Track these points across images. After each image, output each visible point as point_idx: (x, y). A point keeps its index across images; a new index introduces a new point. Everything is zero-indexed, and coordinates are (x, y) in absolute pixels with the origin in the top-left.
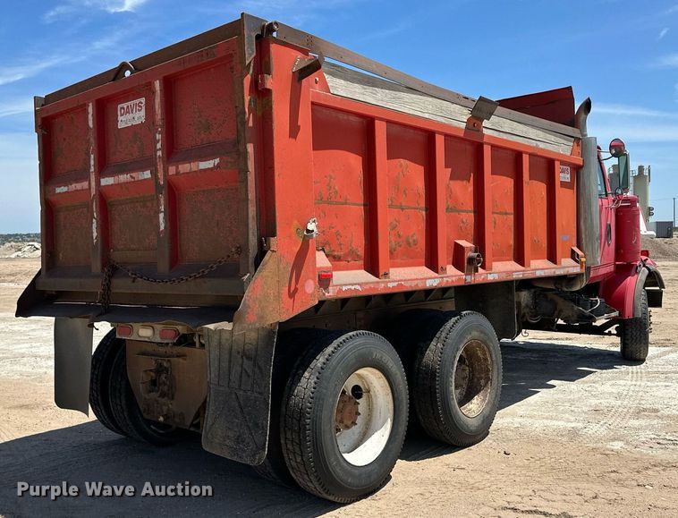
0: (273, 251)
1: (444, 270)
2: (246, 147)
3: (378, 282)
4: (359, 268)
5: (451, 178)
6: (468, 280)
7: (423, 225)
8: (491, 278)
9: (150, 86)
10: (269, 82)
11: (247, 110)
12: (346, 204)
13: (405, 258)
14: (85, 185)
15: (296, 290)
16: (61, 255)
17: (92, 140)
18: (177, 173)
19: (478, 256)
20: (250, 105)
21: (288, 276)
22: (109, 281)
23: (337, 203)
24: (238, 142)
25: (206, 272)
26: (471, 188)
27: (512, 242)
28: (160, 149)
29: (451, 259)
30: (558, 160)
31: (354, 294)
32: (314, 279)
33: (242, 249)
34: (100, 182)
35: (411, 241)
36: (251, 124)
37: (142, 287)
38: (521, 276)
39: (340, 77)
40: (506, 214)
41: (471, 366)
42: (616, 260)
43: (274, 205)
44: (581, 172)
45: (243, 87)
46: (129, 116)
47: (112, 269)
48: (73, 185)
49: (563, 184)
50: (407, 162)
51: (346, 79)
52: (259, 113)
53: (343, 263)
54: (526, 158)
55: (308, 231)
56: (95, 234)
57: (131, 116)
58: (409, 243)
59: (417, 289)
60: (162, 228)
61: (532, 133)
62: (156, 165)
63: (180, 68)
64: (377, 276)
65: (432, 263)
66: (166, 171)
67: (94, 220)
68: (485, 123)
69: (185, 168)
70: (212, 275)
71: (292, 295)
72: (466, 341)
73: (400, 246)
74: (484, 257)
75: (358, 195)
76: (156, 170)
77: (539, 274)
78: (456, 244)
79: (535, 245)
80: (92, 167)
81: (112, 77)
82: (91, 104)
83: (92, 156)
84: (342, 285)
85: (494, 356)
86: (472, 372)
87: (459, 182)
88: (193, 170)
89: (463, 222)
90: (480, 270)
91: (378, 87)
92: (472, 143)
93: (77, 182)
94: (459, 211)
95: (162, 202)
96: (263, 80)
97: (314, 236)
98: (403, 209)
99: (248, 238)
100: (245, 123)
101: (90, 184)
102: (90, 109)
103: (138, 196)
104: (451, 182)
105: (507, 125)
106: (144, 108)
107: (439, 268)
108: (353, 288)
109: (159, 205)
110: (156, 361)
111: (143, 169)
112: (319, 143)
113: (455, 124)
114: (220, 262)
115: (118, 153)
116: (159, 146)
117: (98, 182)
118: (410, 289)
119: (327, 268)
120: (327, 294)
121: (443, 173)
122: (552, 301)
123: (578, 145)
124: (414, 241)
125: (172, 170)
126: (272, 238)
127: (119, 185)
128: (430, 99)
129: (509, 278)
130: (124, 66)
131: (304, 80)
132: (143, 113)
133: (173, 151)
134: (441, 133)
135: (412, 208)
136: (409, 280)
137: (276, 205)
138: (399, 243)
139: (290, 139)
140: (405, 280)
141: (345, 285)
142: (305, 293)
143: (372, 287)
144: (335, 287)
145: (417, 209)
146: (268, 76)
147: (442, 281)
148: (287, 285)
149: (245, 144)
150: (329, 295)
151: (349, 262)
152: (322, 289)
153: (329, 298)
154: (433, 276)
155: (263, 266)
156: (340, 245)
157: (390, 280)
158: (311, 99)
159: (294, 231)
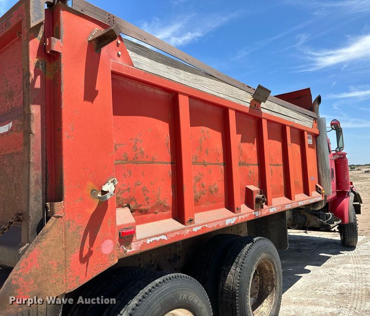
0: (58, 217)
1: (239, 209)
2: (29, 109)
3: (184, 229)
4: (167, 217)
5: (242, 141)
6: (257, 215)
7: (222, 177)
8: (272, 210)
10: (58, 46)
11: (32, 72)
12: (153, 162)
13: (208, 203)
15: (90, 253)
19: (263, 197)
20: (36, 67)
21: (79, 240)
23: (144, 162)
24: (24, 104)
26: (255, 149)
27: (283, 184)
29: (244, 199)
30: (306, 131)
31: (160, 245)
32: (112, 239)
33: (23, 216)
35: (213, 189)
36: (38, 85)
38: (290, 207)
40: (278, 165)
41: (261, 275)
42: (337, 189)
43: (62, 168)
44: (318, 138)
45: (28, 50)
49: (310, 146)
50: (208, 129)
51: (150, 58)
53: (149, 216)
54: (288, 129)
55: (104, 193)
58: (211, 192)
59: (219, 228)
61: (291, 113)
64: (183, 222)
65: (230, 205)
68: (263, 105)
71: (84, 259)
72: (257, 262)
73: (204, 194)
74: (267, 198)
75: (166, 155)
77: (301, 204)
78: (247, 189)
79: (296, 185)
84: (146, 239)
85: (277, 268)
86: (262, 280)
87: (247, 144)
89: (251, 172)
90: (265, 206)
91: (181, 69)
92: (255, 117)
94: (247, 165)
96: (50, 43)
98: (205, 165)
99: (28, 204)
104: (242, 144)
105: (276, 107)
107: (236, 208)
108: (158, 239)
113: (242, 103)
118: (213, 230)
119: (130, 224)
120: (128, 251)
121: (235, 138)
122: (304, 215)
123: (316, 123)
124: (216, 189)
126: (57, 203)
128: (224, 84)
129: (283, 209)
134: (232, 109)
135: (213, 164)
136: (211, 222)
137: (64, 168)
138: (203, 192)
139: (86, 102)
140: (208, 223)
141: (150, 238)
142: (102, 254)
143: (178, 234)
144: (139, 242)
145: (217, 164)
146: (56, 39)
147: (238, 218)
148: (78, 251)
149: (29, 106)
150: (131, 251)
151: (156, 213)
152: (123, 246)
153: (131, 254)
154: (231, 216)
155: (42, 235)
156: (148, 199)
157: (195, 225)
158: (111, 69)
159: (88, 192)
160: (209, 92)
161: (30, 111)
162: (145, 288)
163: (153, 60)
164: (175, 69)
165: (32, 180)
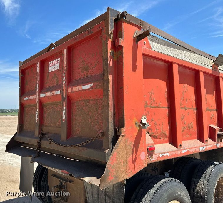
0: (123, 136)
1: (207, 141)
2: (108, 77)
3: (177, 151)
4: (166, 142)
5: (206, 93)
6: (218, 146)
7: (195, 118)
9: (61, 52)
10: (122, 42)
11: (109, 57)
12: (159, 107)
13: (188, 135)
14: (34, 97)
15: (136, 158)
16: (25, 126)
17: (38, 78)
18: (72, 91)
19: (222, 134)
20: (111, 54)
21: (131, 150)
22: (41, 141)
23: (155, 107)
24: (104, 74)
25: (84, 144)
26: (214, 99)
28: (65, 80)
29: (208, 134)
31: (166, 159)
32: (145, 152)
33: (104, 134)
34: (40, 95)
35: (190, 126)
36: (111, 65)
37: (54, 146)
39: (156, 42)
43: (123, 109)
45: (107, 45)
46: (53, 67)
47: (42, 135)
48: (30, 97)
50: (187, 85)
51: (158, 43)
52: (115, 59)
53: (158, 140)
55: (143, 124)
56: (37, 118)
57: (54, 67)
58: (189, 128)
59: (196, 152)
60: (64, 118)
62: (62, 88)
63: (75, 42)
64: (176, 147)
65: (201, 138)
66: (67, 90)
67: (37, 112)
68: (220, 67)
69: (76, 89)
70: (88, 146)
71: (134, 161)
73: (185, 129)
75: (165, 103)
76: (63, 90)
78: (210, 127)
80: (38, 89)
81: (47, 51)
82: (38, 63)
83: (38, 84)
84: (159, 154)
87: (209, 95)
88: (79, 90)
89: (212, 115)
91: (173, 48)
92: (214, 76)
93: (32, 96)
94: (210, 110)
95: (64, 105)
96: (118, 41)
97: (147, 127)
98: (186, 110)
99: (108, 128)
100: (107, 64)
101: (36, 96)
102: (38, 65)
103: (55, 102)
104: (206, 95)
106: (59, 63)
107: (205, 140)
108: (165, 155)
109: (63, 107)
110: (60, 181)
111: (57, 90)
112: (147, 75)
113: (207, 67)
114: (92, 140)
115: (48, 83)
116: (64, 79)
117: (39, 96)
118: (193, 153)
119: (152, 144)
120: (152, 160)
121: (203, 90)
124: (192, 126)
125: (70, 90)
126: (122, 128)
127: (47, 97)
128: (196, 55)
130: (52, 45)
131: (139, 42)
132: (59, 65)
133: (70, 81)
134: (202, 71)
135: (190, 109)
136: (192, 148)
137: (125, 109)
138: (185, 127)
139: (133, 72)
140: (190, 148)
141: (161, 153)
142: (141, 160)
143: (175, 153)
144: (156, 155)
145: (192, 109)
146: (121, 39)
147: (207, 147)
148: (131, 156)
149: (108, 75)
150: (153, 160)
151: (161, 139)
152: (149, 156)
153: (153, 162)
154: (203, 145)
155: (117, 145)
156: (157, 130)
157: (183, 149)
158: (142, 52)
159: (134, 123)
160: (188, 61)
161: (108, 78)
162: (157, 184)
163: (160, 44)
164: (170, 48)
165: (110, 115)
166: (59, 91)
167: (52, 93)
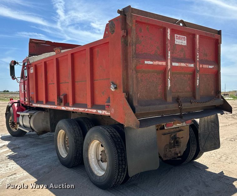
14: (164, 63)
17: (169, 45)
18: (202, 67)
28: (198, 58)
34: (172, 64)
48: (157, 62)
57: (181, 41)
60: (198, 84)
66: (199, 66)
69: (205, 66)
76: (196, 65)
80: (169, 57)
82: (169, 29)
83: (169, 52)
95: (198, 76)
101: (167, 63)
111: (191, 63)
127: (181, 67)
132: (186, 42)
166: (193, 65)
167: (186, 65)
